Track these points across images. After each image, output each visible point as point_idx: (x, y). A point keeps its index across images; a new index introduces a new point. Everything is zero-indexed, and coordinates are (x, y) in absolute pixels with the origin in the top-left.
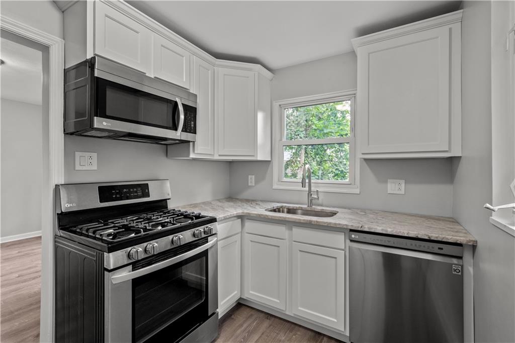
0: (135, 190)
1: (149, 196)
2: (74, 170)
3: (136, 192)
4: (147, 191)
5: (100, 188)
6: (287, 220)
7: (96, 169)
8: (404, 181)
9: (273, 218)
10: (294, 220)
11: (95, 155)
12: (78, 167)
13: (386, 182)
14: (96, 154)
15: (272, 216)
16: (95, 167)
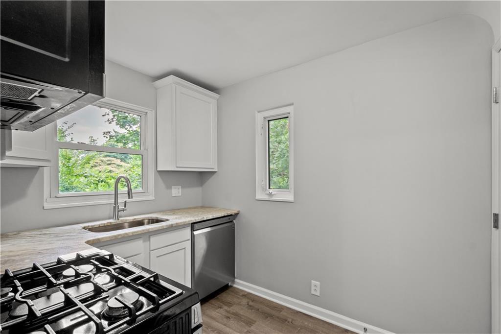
6: (151, 230)
8: (180, 187)
9: (134, 234)
10: (158, 229)
13: (171, 188)
15: (133, 233)
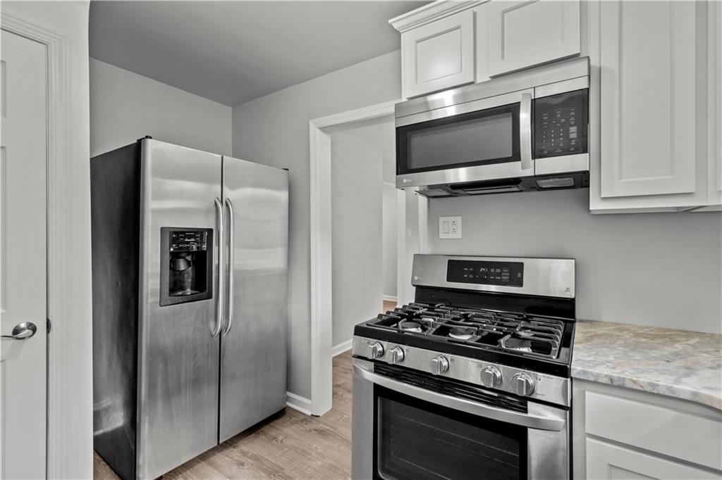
0: (498, 271)
1: (521, 285)
2: (438, 238)
3: (500, 274)
4: (519, 275)
5: (450, 262)
7: (461, 237)
11: (459, 219)
12: (442, 236)
14: (460, 217)
16: (459, 235)
